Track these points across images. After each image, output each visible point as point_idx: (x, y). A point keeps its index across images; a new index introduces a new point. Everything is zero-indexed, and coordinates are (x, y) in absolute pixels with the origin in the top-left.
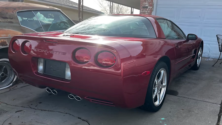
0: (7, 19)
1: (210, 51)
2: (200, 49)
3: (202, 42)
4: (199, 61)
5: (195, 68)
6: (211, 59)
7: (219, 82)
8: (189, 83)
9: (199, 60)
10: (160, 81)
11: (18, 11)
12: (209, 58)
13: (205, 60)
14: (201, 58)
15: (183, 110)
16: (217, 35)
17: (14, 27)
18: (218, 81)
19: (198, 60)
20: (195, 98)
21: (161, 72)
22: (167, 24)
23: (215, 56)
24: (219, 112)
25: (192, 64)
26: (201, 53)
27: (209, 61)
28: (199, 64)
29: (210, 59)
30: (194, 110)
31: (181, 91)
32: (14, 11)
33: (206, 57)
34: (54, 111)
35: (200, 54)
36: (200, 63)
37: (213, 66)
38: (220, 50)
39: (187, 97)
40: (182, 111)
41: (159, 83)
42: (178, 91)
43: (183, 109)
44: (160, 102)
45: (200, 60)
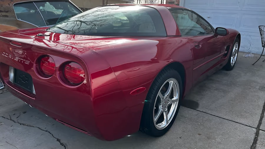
0: (2, 13)
1: (250, 45)
2: (235, 45)
3: (239, 35)
4: (233, 60)
5: (228, 67)
6: (252, 55)
7: (259, 89)
8: (217, 89)
9: (234, 58)
10: (167, 96)
11: (15, 3)
12: (249, 53)
13: (244, 56)
14: (236, 55)
15: (199, 134)
16: (259, 26)
17: (9, 22)
18: (258, 87)
19: (232, 58)
20: (220, 115)
21: (170, 82)
22: (187, 15)
23: (258, 50)
24: (252, 141)
25: (224, 63)
26: (237, 49)
27: (249, 57)
28: (234, 63)
29: (250, 55)
30: (216, 137)
31: (203, 102)
32: (10, 4)
33: (246, 51)
34: (33, 127)
35: (235, 50)
36: (235, 61)
37: (253, 65)
38: (264, 45)
39: (209, 112)
40: (198, 136)
41: (166, 98)
42: (199, 102)
43: (201, 133)
44: (167, 123)
45: (236, 57)
